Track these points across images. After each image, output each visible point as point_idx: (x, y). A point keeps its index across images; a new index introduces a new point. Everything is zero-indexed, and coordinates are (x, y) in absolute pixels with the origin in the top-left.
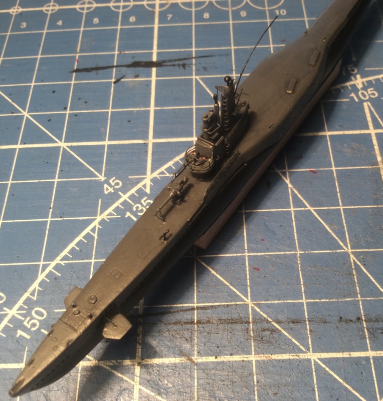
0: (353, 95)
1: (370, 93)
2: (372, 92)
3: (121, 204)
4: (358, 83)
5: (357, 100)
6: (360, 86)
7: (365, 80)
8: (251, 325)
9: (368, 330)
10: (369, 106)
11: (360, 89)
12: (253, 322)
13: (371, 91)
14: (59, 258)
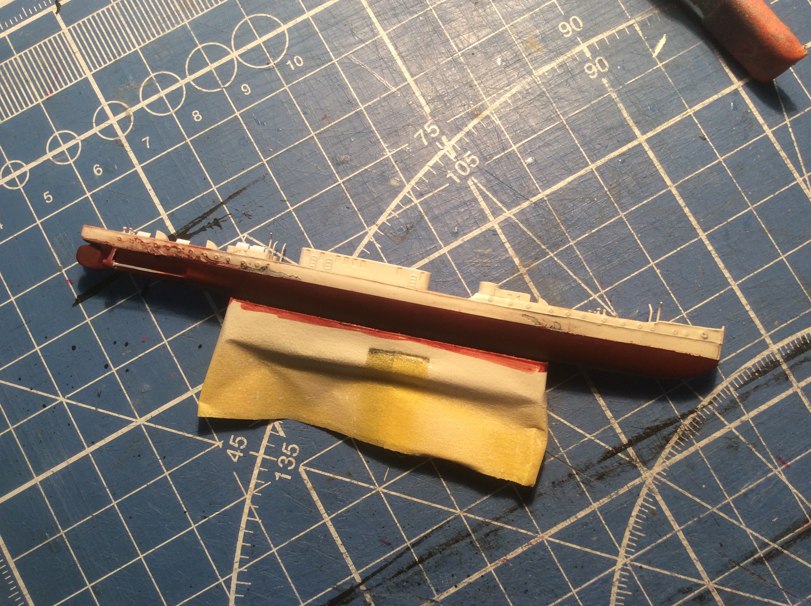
0: (450, 174)
2: (471, 158)
3: (261, 466)
4: (448, 151)
5: (458, 181)
6: (452, 156)
7: (454, 141)
8: (473, 535)
9: (583, 483)
10: (475, 184)
11: (455, 160)
12: (473, 532)
13: (468, 157)
14: (236, 565)
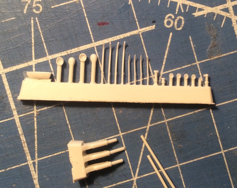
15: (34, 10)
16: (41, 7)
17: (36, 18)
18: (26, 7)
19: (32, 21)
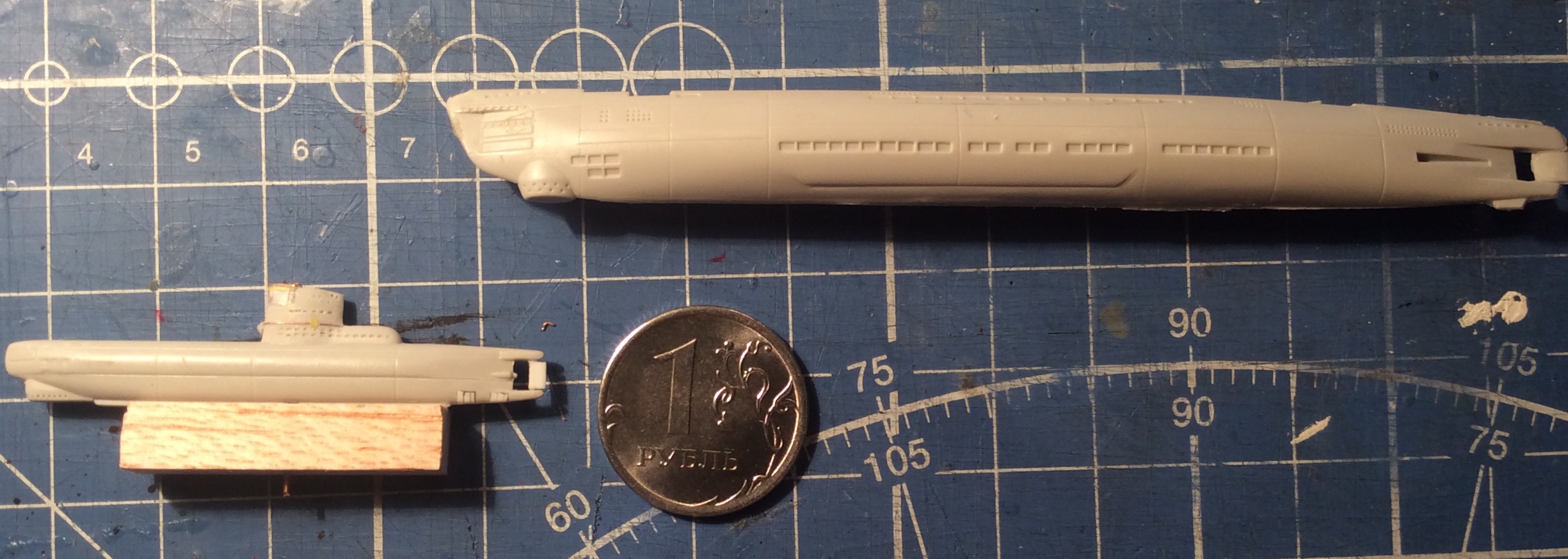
0: (871, 460)
1: (912, 453)
2: (919, 450)
4: (889, 420)
5: (879, 478)
6: (892, 431)
7: (907, 409)
10: (903, 497)
11: (891, 441)
13: (916, 447)
15: (1490, 452)
16: (1505, 447)
17: (1491, 469)
18: (1477, 441)
19: (1481, 473)
